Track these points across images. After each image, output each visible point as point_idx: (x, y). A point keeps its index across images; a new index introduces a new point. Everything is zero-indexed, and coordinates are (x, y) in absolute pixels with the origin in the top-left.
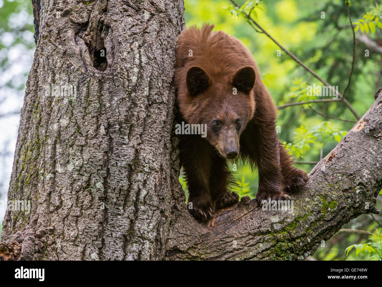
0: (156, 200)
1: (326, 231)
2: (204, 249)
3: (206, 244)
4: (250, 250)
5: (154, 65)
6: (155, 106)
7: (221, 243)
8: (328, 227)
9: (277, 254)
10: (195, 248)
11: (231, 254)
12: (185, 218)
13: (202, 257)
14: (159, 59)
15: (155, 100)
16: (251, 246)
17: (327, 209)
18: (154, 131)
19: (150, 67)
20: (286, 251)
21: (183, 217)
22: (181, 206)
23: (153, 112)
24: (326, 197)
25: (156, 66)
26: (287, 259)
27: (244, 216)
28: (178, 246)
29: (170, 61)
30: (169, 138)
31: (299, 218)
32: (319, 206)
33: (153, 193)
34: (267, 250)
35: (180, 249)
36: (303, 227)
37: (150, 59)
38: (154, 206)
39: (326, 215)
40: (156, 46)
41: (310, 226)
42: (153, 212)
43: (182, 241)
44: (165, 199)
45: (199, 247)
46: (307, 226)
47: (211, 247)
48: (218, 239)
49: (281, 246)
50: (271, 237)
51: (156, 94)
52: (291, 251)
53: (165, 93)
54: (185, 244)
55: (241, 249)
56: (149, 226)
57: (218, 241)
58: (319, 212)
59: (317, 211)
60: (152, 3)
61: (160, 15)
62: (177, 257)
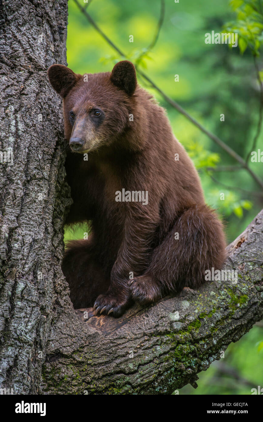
0: (35, 294)
1: (234, 331)
2: (91, 352)
3: (93, 347)
4: (145, 354)
5: (33, 133)
6: (34, 182)
7: (111, 345)
8: (237, 326)
9: (177, 358)
10: (80, 352)
11: (123, 359)
12: (69, 316)
13: (89, 362)
14: (39, 126)
15: (34, 175)
16: (146, 349)
17: (236, 304)
18: (33, 212)
19: (29, 136)
20: (187, 355)
21: (66, 315)
22: (65, 301)
23: (31, 189)
24: (234, 290)
25: (35, 135)
26: (189, 365)
27: (138, 313)
28: (61, 350)
29: (51, 128)
30: (50, 221)
31: (203, 315)
32: (226, 301)
33: (32, 287)
34: (165, 353)
35: (64, 353)
36: (208, 326)
37: (28, 127)
38: (32, 302)
39: (235, 311)
40: (35, 110)
41: (216, 325)
42: (32, 309)
43: (66, 344)
44: (46, 293)
45: (85, 350)
46: (212, 325)
47: (99, 350)
48: (107, 341)
49: (182, 349)
50: (170, 338)
51: (35, 168)
52: (193, 355)
53: (45, 167)
54: (69, 346)
56: (27, 326)
57: (108, 343)
58: (227, 308)
59: (224, 307)
60: (30, 59)
61: (40, 73)
62: (60, 363)
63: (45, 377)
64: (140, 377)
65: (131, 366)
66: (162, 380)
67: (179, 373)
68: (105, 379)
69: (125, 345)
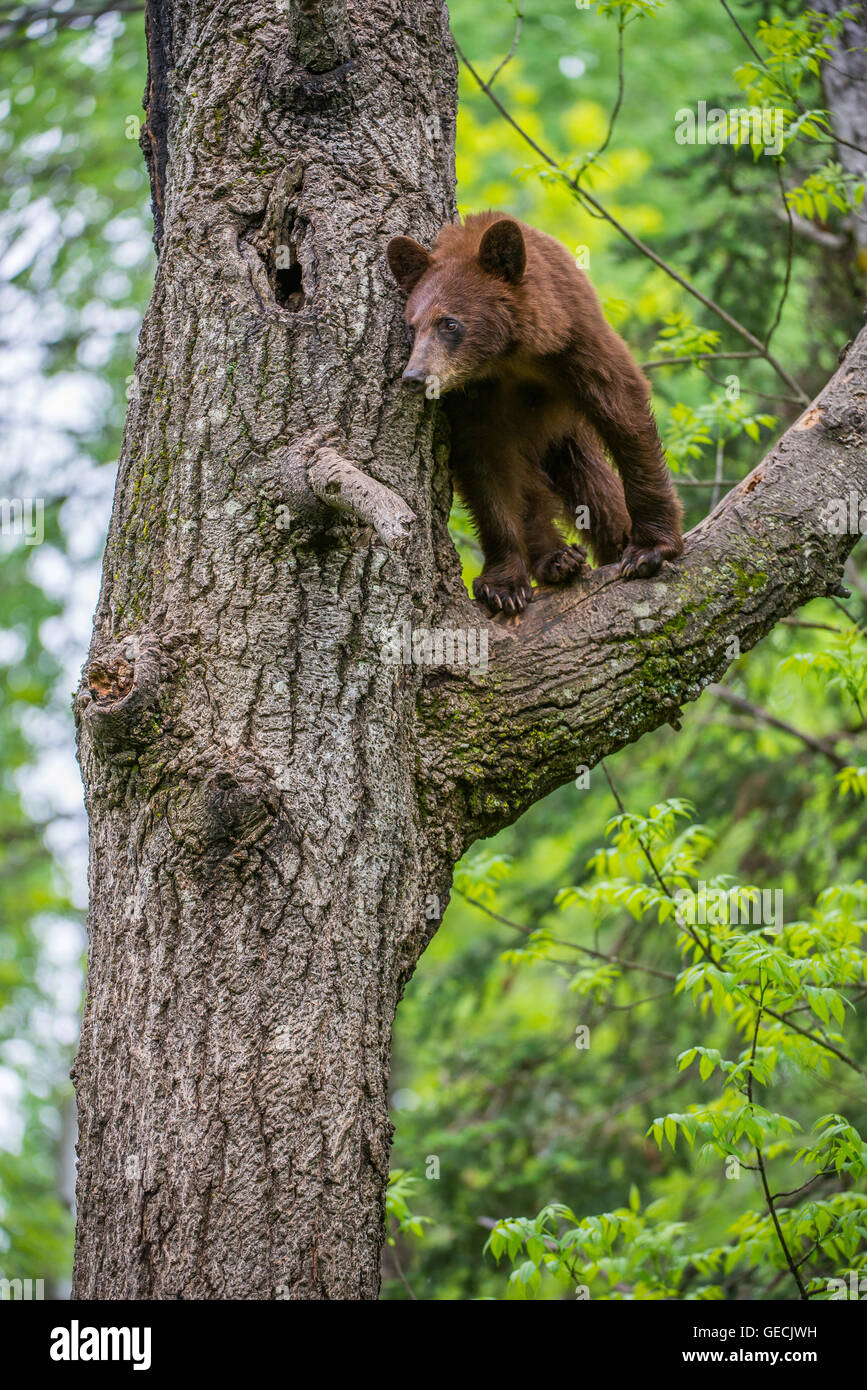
0: (404, 573)
3: (504, 662)
4: (592, 674)
7: (534, 658)
8: (749, 626)
9: (646, 680)
11: (553, 683)
13: (496, 688)
16: (594, 665)
17: (747, 588)
18: (399, 433)
20: (664, 675)
24: (743, 564)
26: (667, 692)
27: (580, 604)
28: (449, 667)
30: (429, 447)
31: (690, 608)
32: (730, 583)
34: (626, 672)
35: (453, 673)
36: (699, 626)
38: (399, 586)
39: (744, 600)
41: (713, 623)
42: (399, 598)
44: (422, 571)
45: (490, 667)
46: (707, 624)
47: (513, 668)
48: (528, 652)
49: (654, 665)
50: (634, 646)
52: (674, 674)
55: (575, 671)
57: (528, 656)
58: (731, 595)
59: (727, 592)
60: (394, 173)
61: (410, 196)
62: (447, 689)
63: (421, 713)
64: (583, 712)
65: (568, 694)
66: (620, 718)
67: (650, 706)
68: (523, 716)
69: (557, 659)
